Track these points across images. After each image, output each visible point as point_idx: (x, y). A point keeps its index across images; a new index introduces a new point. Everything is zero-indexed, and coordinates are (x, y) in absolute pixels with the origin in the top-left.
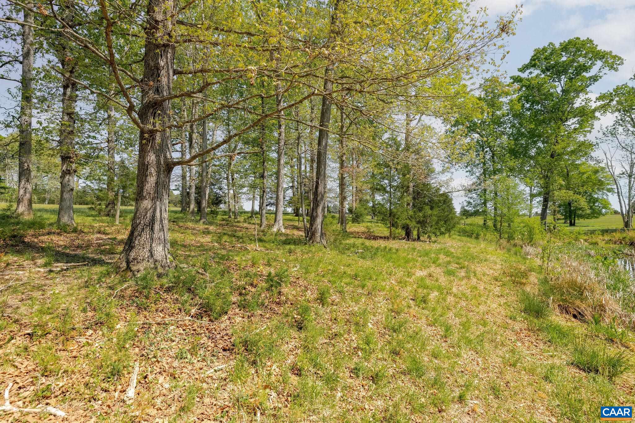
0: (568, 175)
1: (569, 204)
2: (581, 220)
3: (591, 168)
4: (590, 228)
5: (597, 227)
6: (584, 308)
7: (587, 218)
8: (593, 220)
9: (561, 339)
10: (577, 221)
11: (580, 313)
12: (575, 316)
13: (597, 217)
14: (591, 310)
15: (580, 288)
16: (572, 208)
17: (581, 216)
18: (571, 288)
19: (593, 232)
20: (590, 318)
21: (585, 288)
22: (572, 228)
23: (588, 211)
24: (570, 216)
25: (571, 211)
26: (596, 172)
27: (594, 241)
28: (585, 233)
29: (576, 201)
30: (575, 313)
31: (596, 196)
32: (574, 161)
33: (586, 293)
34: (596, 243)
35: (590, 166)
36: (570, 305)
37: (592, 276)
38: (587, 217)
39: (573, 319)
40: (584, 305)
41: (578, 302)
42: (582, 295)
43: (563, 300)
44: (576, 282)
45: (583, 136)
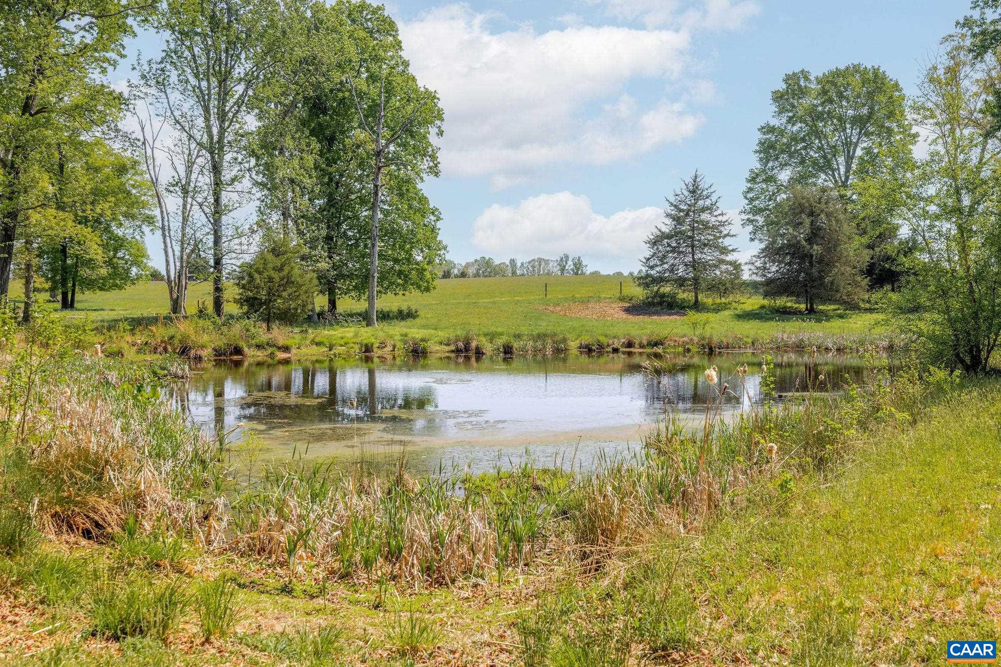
0: (61, 167)
1: (64, 251)
2: (88, 295)
3: (112, 159)
4: (108, 315)
5: (120, 313)
6: (107, 508)
7: (101, 289)
8: (114, 294)
9: (67, 590)
10: (78, 296)
11: (97, 525)
12: (87, 534)
13: (120, 288)
14: (119, 511)
15: (96, 464)
16: (69, 261)
17: (90, 284)
18: (79, 468)
19: (112, 325)
20: (117, 529)
21: (107, 462)
22: (68, 314)
23: (104, 271)
24: (64, 282)
25: (65, 269)
26: (122, 170)
27: (114, 348)
28: (97, 329)
29: (79, 243)
30: (88, 525)
31: (119, 232)
32: (75, 132)
33: (110, 474)
34: (120, 353)
35: (109, 153)
36: (77, 510)
37: (117, 432)
38: (101, 285)
39: (84, 542)
40: (105, 502)
41: (92, 499)
42: (100, 479)
43: (61, 501)
44: (87, 451)
45: (99, 70)
